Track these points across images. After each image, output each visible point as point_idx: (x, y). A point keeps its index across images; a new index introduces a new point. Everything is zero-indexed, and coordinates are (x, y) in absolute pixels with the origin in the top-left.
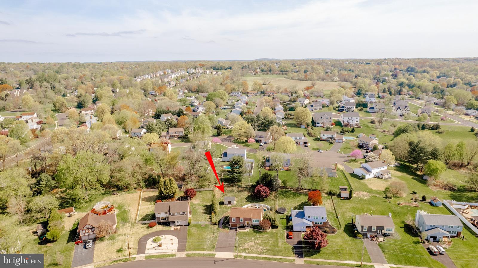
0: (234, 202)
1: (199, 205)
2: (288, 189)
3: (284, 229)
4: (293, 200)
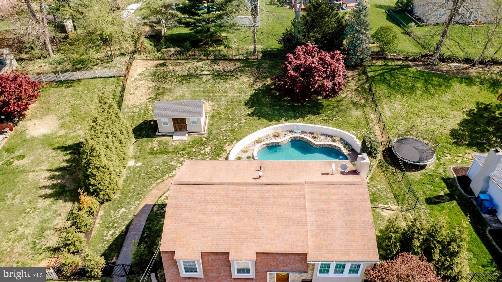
0: (201, 120)
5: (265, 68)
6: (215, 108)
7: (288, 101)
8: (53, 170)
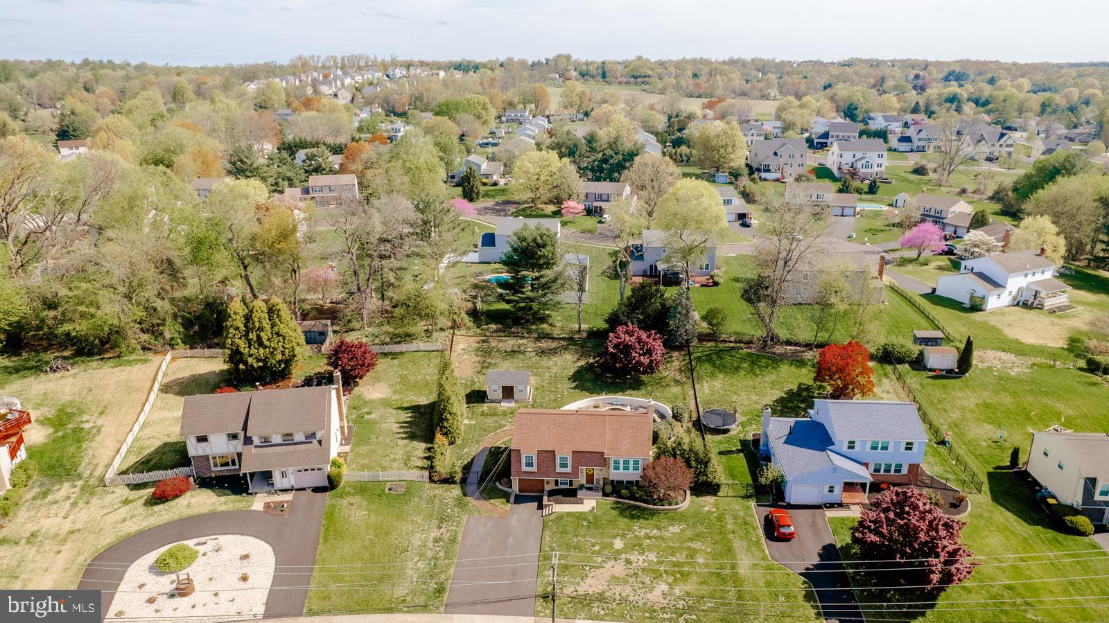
0: (528, 390)
1: (385, 403)
2: (725, 342)
3: (747, 497)
4: (751, 383)
5: (589, 347)
6: (538, 381)
8: (400, 423)
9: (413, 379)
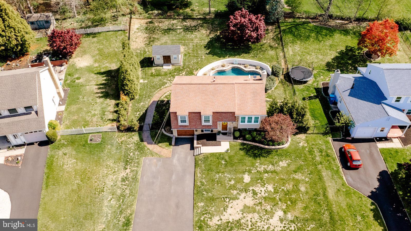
0: (179, 57)
1: (89, 69)
2: (300, 18)
4: (317, 47)
5: (217, 24)
6: (186, 50)
7: (231, 45)
8: (99, 85)
9: (106, 51)
